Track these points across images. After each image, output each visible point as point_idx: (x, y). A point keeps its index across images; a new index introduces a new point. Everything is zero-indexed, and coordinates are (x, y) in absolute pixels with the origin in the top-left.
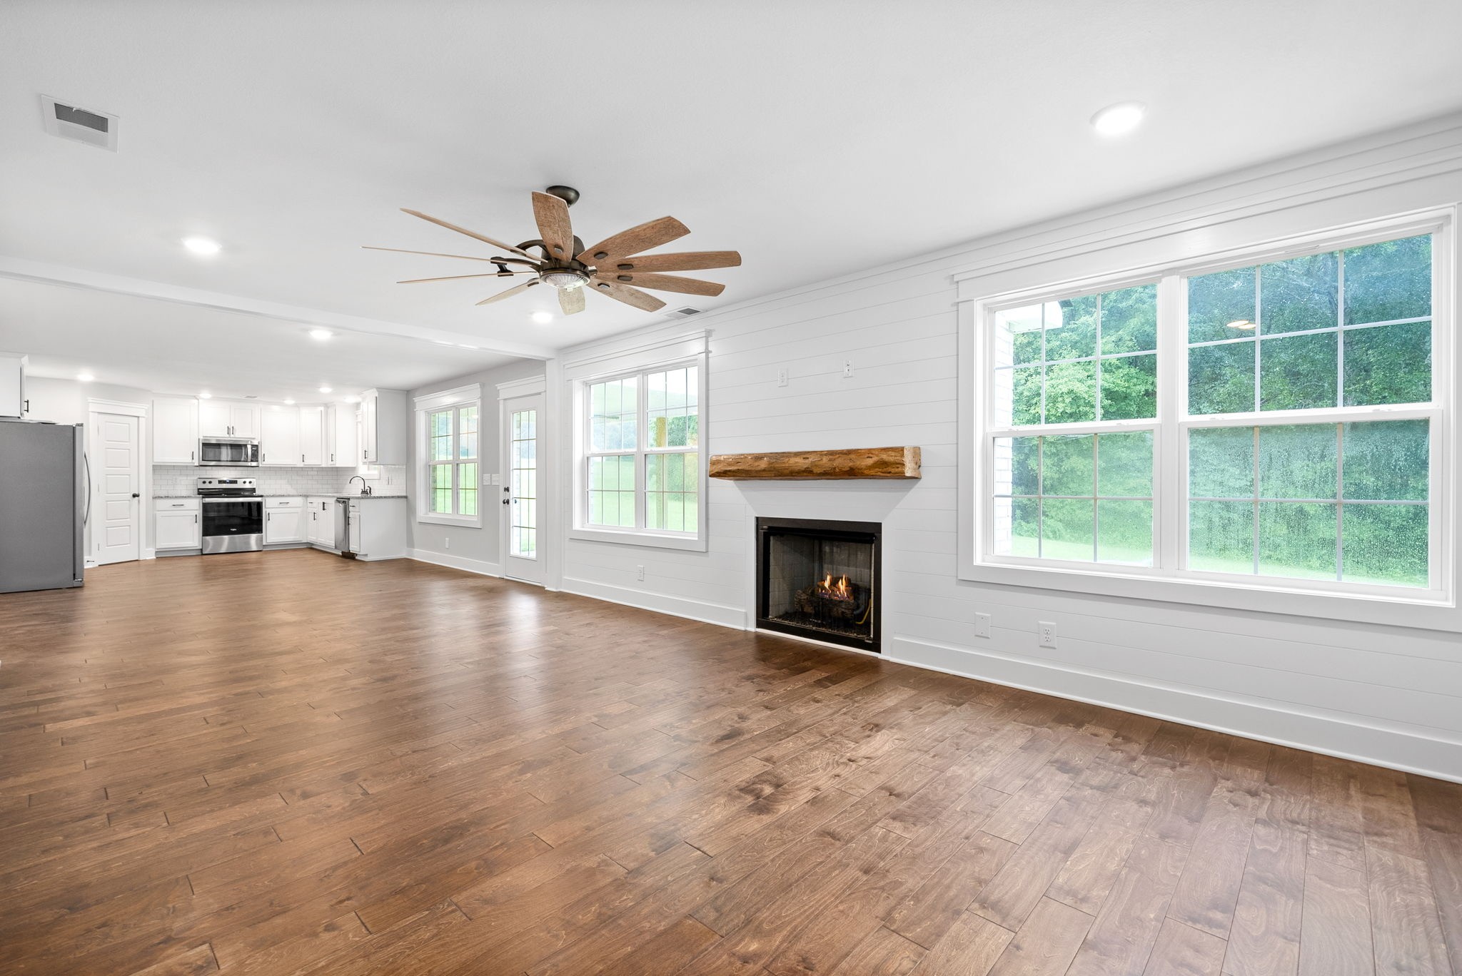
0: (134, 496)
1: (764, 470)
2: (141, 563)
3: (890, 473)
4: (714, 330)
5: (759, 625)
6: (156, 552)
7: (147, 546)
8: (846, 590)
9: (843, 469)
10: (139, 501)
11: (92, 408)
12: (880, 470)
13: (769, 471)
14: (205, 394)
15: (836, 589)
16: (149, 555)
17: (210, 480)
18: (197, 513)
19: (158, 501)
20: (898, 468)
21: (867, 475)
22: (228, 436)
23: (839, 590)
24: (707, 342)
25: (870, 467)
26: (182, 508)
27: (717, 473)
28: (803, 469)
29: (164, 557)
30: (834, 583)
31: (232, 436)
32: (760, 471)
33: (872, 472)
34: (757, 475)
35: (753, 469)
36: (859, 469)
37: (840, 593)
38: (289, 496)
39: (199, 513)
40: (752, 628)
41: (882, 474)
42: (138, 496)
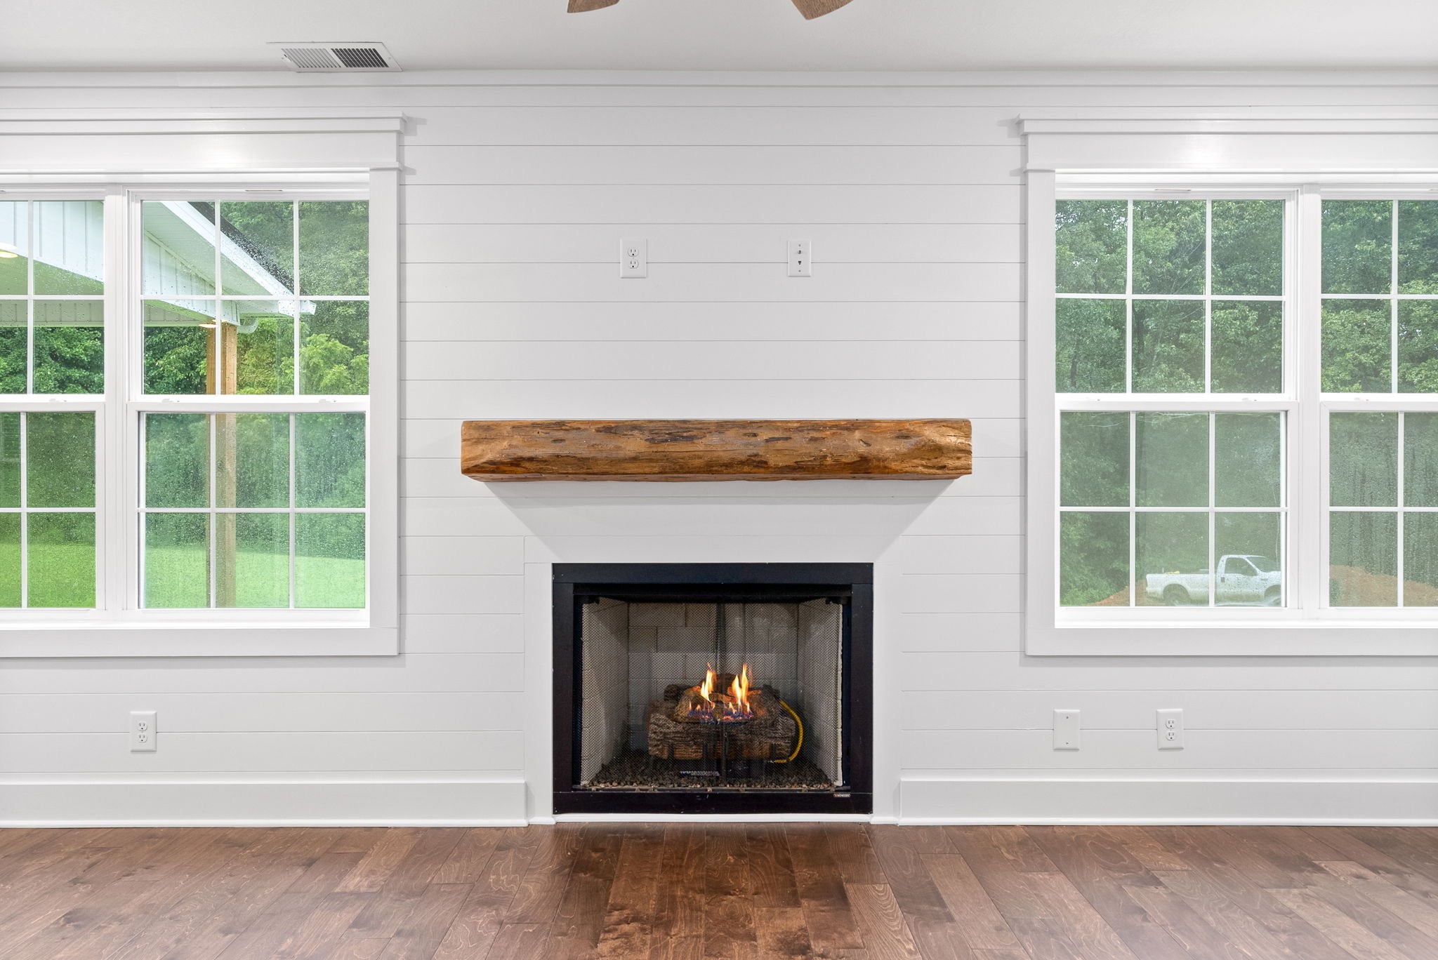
1: (634, 459)
3: (944, 467)
4: (423, 122)
5: (560, 806)
8: (749, 698)
9: (844, 460)
12: (924, 462)
13: (651, 460)
15: (725, 699)
20: (959, 458)
21: (896, 472)
23: (733, 698)
24: (400, 146)
25: (903, 457)
27: (491, 463)
28: (743, 458)
30: (723, 684)
32: (625, 460)
33: (907, 466)
34: (614, 469)
35: (599, 455)
36: (879, 460)
37: (735, 705)
40: (545, 817)
41: (926, 471)
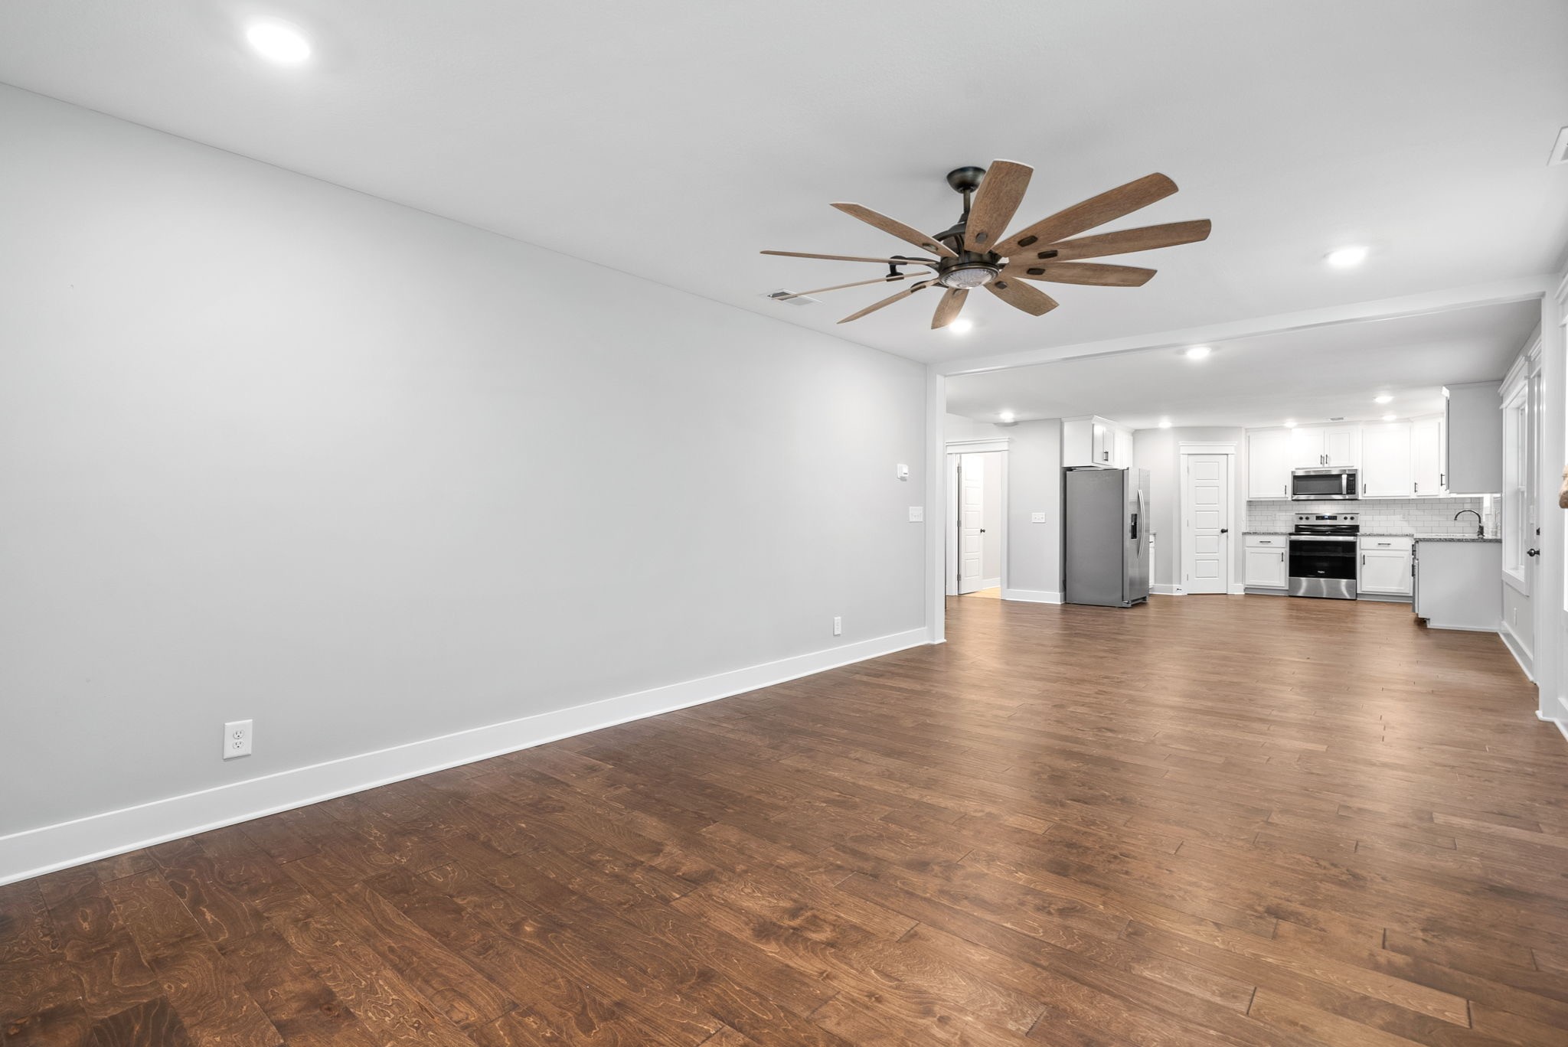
0: (1223, 531)
2: (1229, 597)
6: (1246, 588)
7: (1236, 581)
10: (1227, 537)
11: (1184, 450)
14: (1290, 423)
16: (1238, 590)
17: (1306, 516)
18: (1283, 551)
19: (1248, 537)
22: (1321, 466)
26: (1269, 545)
29: (1254, 594)
31: (1326, 465)
38: (1390, 535)
39: (1286, 550)
42: (1227, 531)
